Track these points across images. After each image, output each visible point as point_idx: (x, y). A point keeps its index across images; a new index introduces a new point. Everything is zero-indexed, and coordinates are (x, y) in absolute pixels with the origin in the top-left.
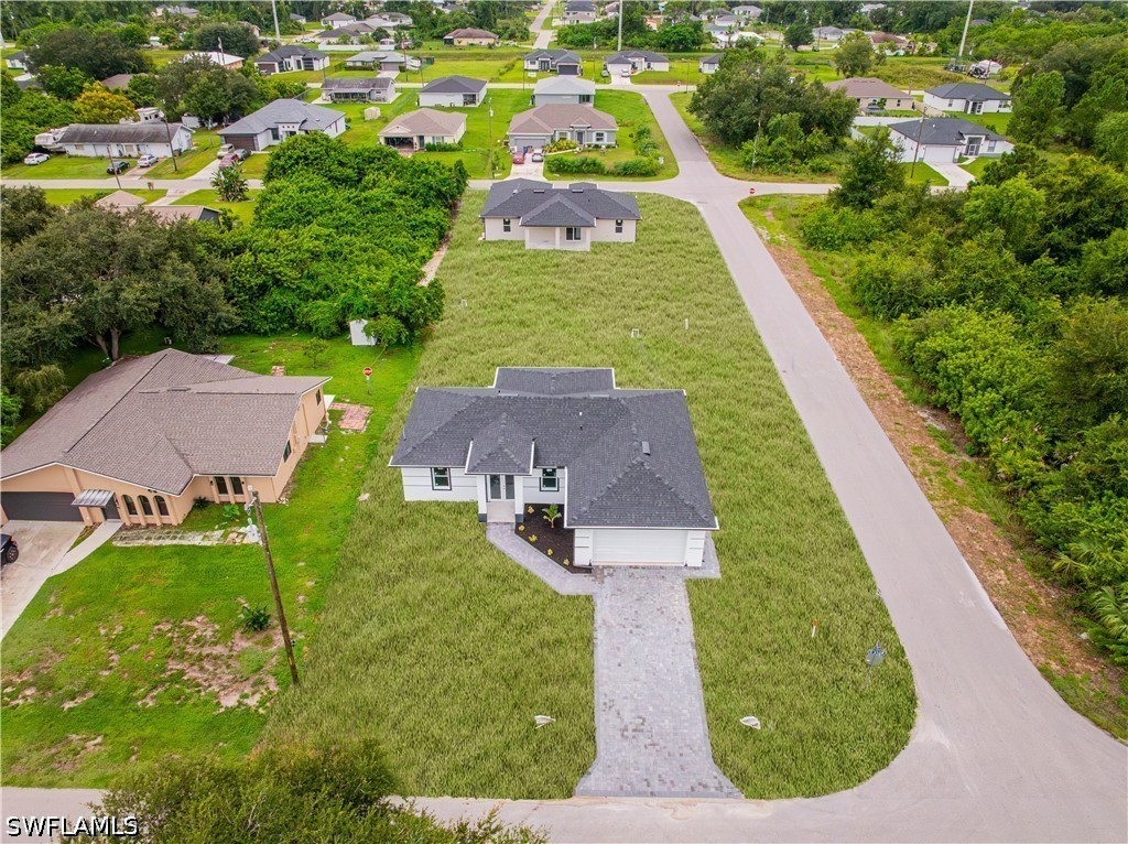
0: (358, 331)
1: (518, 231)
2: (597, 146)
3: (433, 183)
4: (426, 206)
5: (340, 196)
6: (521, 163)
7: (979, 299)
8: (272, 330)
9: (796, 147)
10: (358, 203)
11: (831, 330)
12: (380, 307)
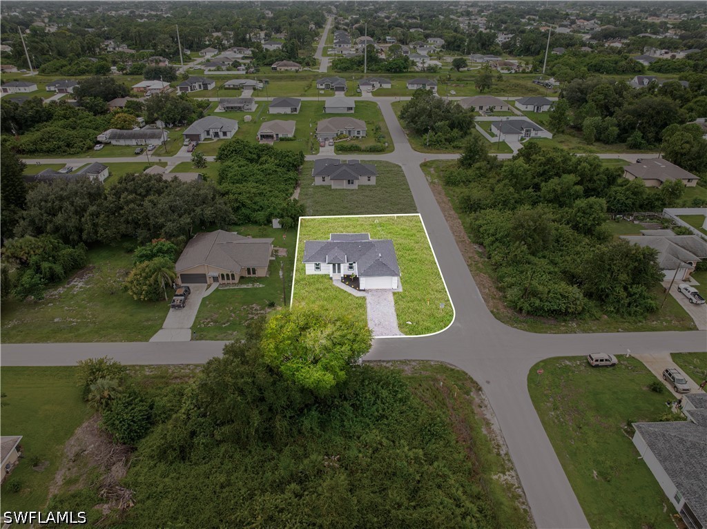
0: (276, 223)
1: (328, 181)
2: (357, 137)
3: (291, 161)
4: (289, 171)
5: (255, 167)
6: (324, 146)
7: (500, 206)
8: (242, 224)
9: (447, 137)
10: (263, 171)
11: (449, 218)
12: (284, 214)
